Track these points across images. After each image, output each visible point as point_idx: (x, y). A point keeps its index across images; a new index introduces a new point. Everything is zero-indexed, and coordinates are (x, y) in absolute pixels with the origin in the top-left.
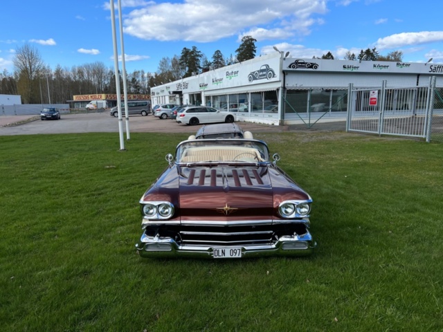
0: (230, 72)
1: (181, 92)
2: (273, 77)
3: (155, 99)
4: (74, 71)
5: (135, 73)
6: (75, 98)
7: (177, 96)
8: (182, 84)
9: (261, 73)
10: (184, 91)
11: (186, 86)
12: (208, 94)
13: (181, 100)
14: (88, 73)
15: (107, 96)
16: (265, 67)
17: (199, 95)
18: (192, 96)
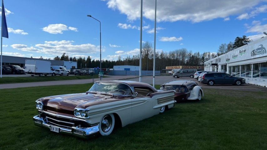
0: (241, 51)
1: (217, 64)
2: (265, 53)
3: (206, 68)
4: (170, 54)
5: (204, 54)
6: (167, 68)
7: (216, 66)
8: (218, 59)
9: (258, 51)
10: (219, 63)
11: (220, 60)
12: (230, 65)
13: (217, 69)
14: (177, 54)
15: (183, 67)
16: (260, 47)
17: (225, 66)
18: (222, 66)
